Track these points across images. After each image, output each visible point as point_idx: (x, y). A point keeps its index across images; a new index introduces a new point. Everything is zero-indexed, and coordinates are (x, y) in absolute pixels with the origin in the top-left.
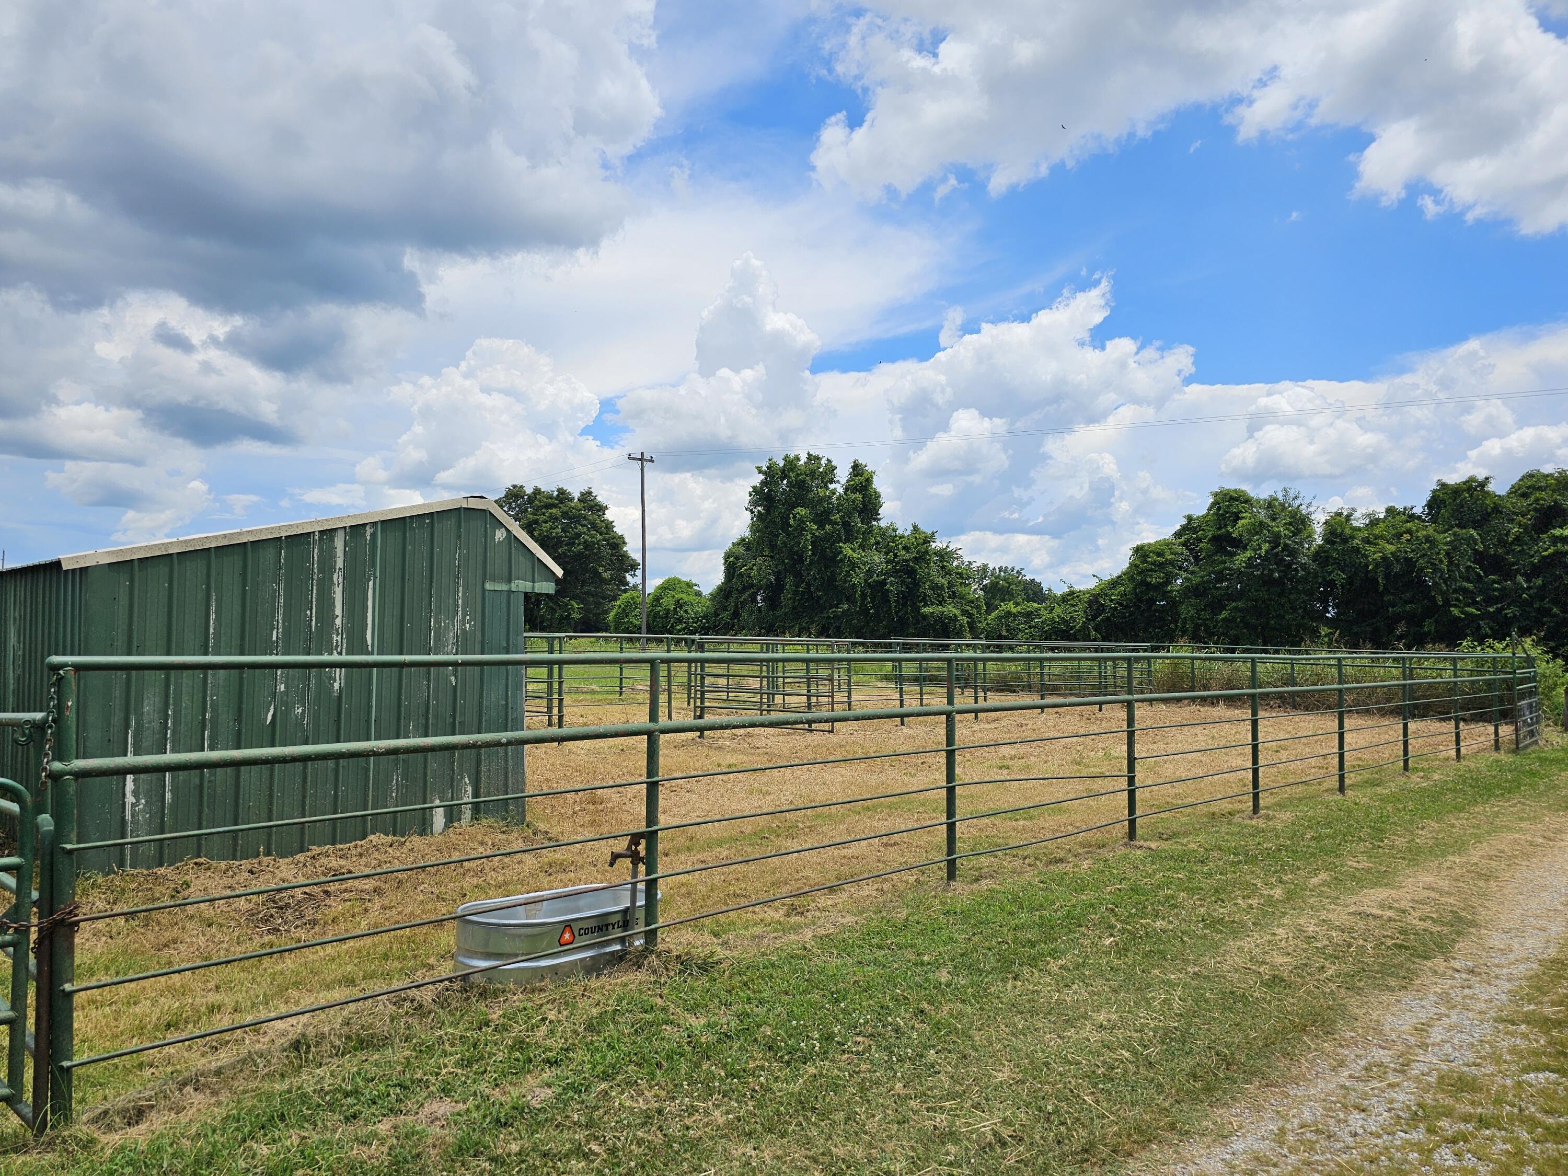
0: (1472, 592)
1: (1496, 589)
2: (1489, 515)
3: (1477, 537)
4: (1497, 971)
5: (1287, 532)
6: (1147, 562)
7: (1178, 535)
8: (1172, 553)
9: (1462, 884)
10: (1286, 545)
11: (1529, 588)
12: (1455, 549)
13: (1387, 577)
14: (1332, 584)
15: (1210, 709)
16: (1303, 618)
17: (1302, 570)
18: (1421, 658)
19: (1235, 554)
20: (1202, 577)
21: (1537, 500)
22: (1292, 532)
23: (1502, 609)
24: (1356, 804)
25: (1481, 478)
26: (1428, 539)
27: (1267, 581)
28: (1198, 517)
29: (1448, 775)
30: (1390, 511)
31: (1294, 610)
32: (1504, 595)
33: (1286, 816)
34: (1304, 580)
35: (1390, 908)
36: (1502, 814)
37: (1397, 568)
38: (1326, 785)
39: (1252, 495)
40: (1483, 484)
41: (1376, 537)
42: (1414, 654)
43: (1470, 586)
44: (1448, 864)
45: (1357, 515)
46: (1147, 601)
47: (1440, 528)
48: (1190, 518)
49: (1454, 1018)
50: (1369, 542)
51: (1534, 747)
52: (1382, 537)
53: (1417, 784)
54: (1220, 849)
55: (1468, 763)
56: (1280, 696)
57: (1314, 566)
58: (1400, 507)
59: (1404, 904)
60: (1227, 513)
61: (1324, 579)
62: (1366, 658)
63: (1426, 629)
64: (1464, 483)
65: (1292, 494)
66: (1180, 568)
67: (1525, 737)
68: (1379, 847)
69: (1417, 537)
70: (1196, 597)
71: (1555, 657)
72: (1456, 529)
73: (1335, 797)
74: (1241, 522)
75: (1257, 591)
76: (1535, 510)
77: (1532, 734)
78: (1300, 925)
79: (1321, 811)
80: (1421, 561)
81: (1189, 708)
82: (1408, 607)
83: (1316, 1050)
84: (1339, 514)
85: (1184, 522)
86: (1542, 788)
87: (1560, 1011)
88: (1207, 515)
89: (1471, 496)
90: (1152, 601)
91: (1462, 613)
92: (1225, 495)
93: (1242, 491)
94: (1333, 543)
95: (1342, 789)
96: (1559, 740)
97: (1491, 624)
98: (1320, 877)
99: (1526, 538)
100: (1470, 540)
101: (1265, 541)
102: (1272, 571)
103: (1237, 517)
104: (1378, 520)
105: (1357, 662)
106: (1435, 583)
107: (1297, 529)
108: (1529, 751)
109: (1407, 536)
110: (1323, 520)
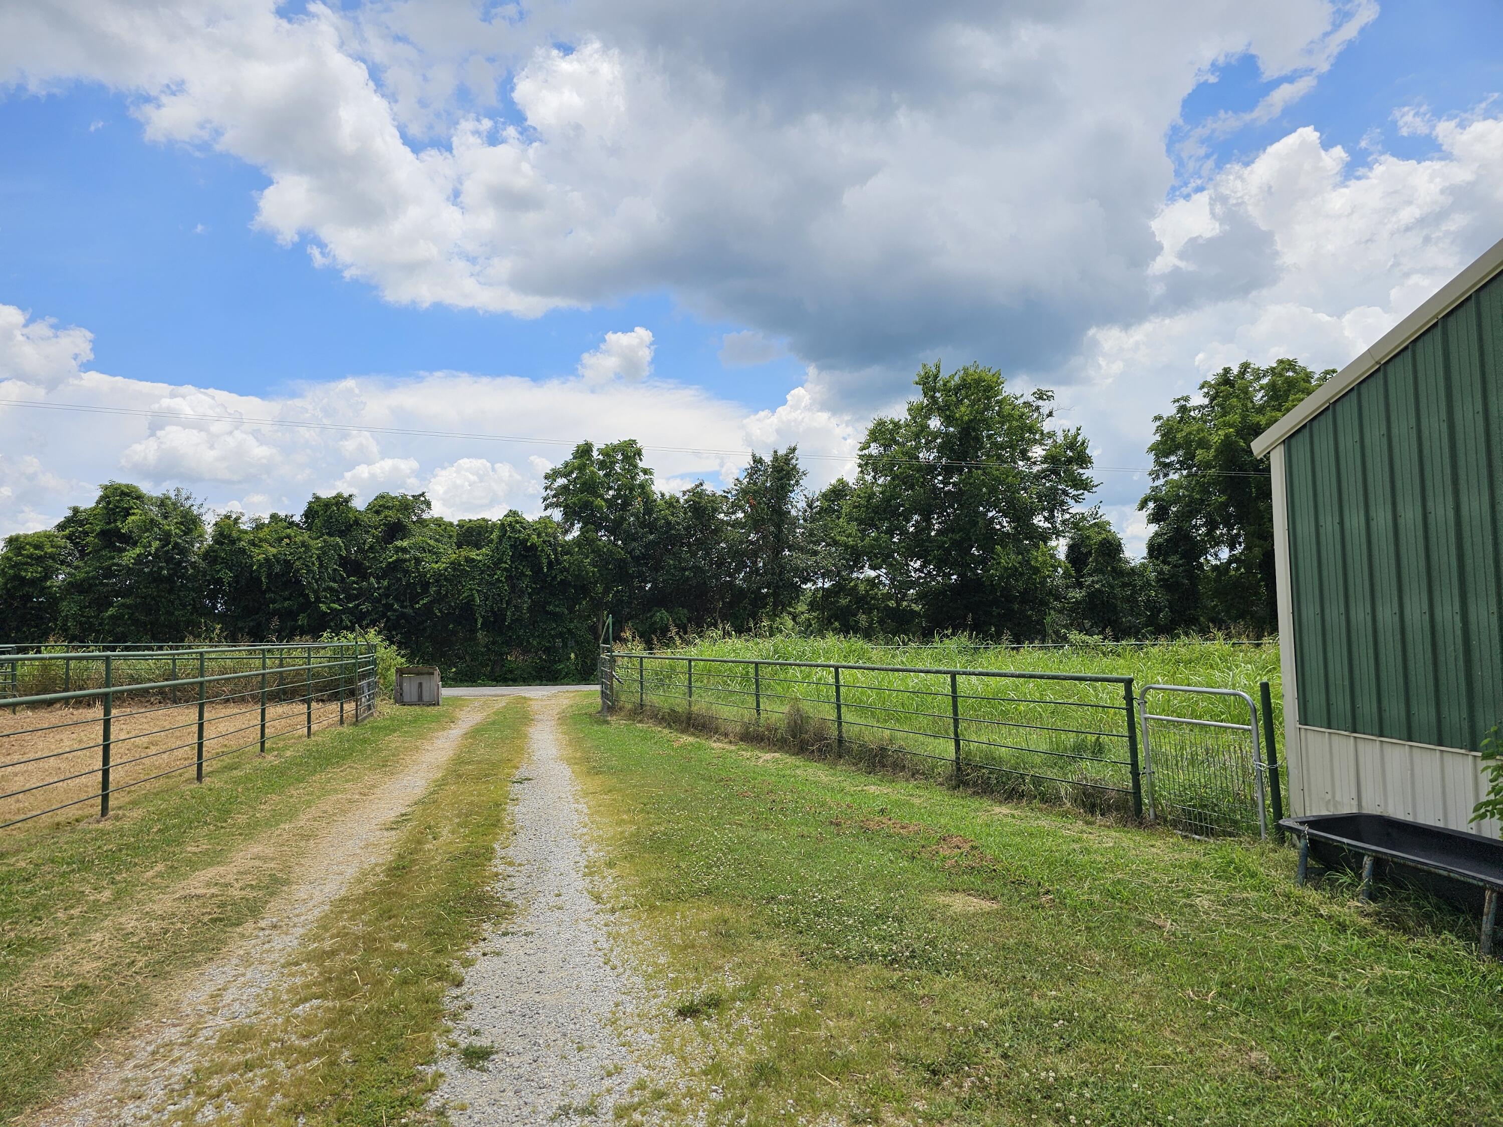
0: (337, 591)
1: (355, 589)
2: (351, 526)
3: (342, 544)
4: (296, 920)
5: (177, 531)
6: (22, 555)
7: (61, 527)
8: (52, 546)
9: (286, 848)
10: (176, 544)
11: (379, 588)
12: (324, 553)
13: (269, 576)
14: (219, 581)
15: (85, 711)
16: (192, 614)
17: (192, 568)
18: (290, 649)
19: (125, 550)
20: (86, 573)
21: (386, 517)
22: (183, 531)
23: (359, 605)
24: (210, 790)
25: (346, 495)
26: (303, 544)
27: (156, 578)
28: (86, 510)
29: (298, 751)
30: (274, 517)
31: (185, 606)
32: (361, 593)
33: (137, 813)
34: (193, 578)
35: (216, 884)
36: (334, 779)
37: (277, 569)
38: (187, 776)
39: (145, 492)
40: (347, 500)
41: (261, 540)
42: (285, 646)
43: (335, 585)
44: (278, 832)
45: (244, 519)
46: (21, 597)
47: (314, 535)
48: (76, 510)
49: (249, 975)
50: (254, 545)
51: (372, 719)
52: (266, 541)
53: (270, 762)
54: (53, 862)
55: (316, 738)
56: (161, 691)
57: (203, 565)
58: (282, 514)
59: (230, 878)
60: (117, 507)
61: (213, 577)
62: (245, 650)
63: (300, 623)
64: (334, 498)
65: (184, 495)
66: (63, 563)
67: (364, 711)
68: (222, 827)
69: (295, 542)
70: (81, 592)
71: (392, 643)
72: (325, 537)
73: (192, 786)
74: (131, 519)
75: (146, 587)
76: (384, 524)
77: (369, 707)
78: (121, 923)
79: (175, 801)
80: (297, 563)
81: (60, 713)
82: (286, 604)
83: (106, 1051)
84: (228, 517)
85: (69, 513)
86: (369, 752)
87: (336, 942)
88: (95, 508)
89: (338, 509)
90: (29, 598)
91: (328, 608)
92: (116, 489)
93: (134, 487)
94: (222, 544)
95: (199, 777)
96: (389, 711)
97: (351, 618)
98: (156, 868)
99: (378, 548)
100: (336, 547)
101: (156, 539)
102: (162, 568)
103: (127, 513)
104: (263, 524)
105: (237, 655)
106: (309, 583)
107: (188, 529)
108: (366, 722)
109: (287, 541)
110: (214, 522)
